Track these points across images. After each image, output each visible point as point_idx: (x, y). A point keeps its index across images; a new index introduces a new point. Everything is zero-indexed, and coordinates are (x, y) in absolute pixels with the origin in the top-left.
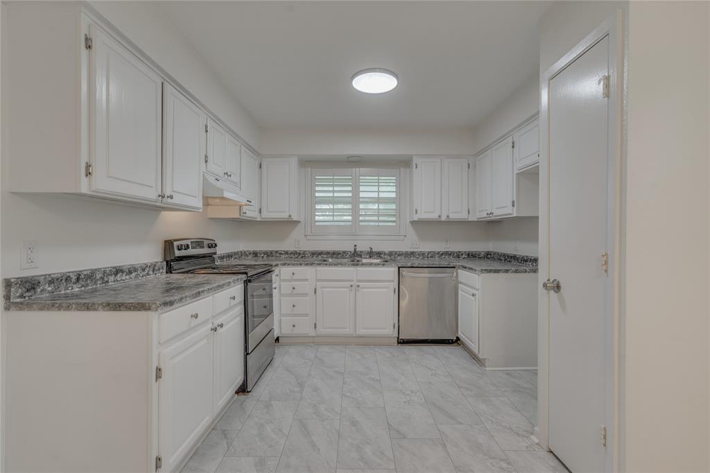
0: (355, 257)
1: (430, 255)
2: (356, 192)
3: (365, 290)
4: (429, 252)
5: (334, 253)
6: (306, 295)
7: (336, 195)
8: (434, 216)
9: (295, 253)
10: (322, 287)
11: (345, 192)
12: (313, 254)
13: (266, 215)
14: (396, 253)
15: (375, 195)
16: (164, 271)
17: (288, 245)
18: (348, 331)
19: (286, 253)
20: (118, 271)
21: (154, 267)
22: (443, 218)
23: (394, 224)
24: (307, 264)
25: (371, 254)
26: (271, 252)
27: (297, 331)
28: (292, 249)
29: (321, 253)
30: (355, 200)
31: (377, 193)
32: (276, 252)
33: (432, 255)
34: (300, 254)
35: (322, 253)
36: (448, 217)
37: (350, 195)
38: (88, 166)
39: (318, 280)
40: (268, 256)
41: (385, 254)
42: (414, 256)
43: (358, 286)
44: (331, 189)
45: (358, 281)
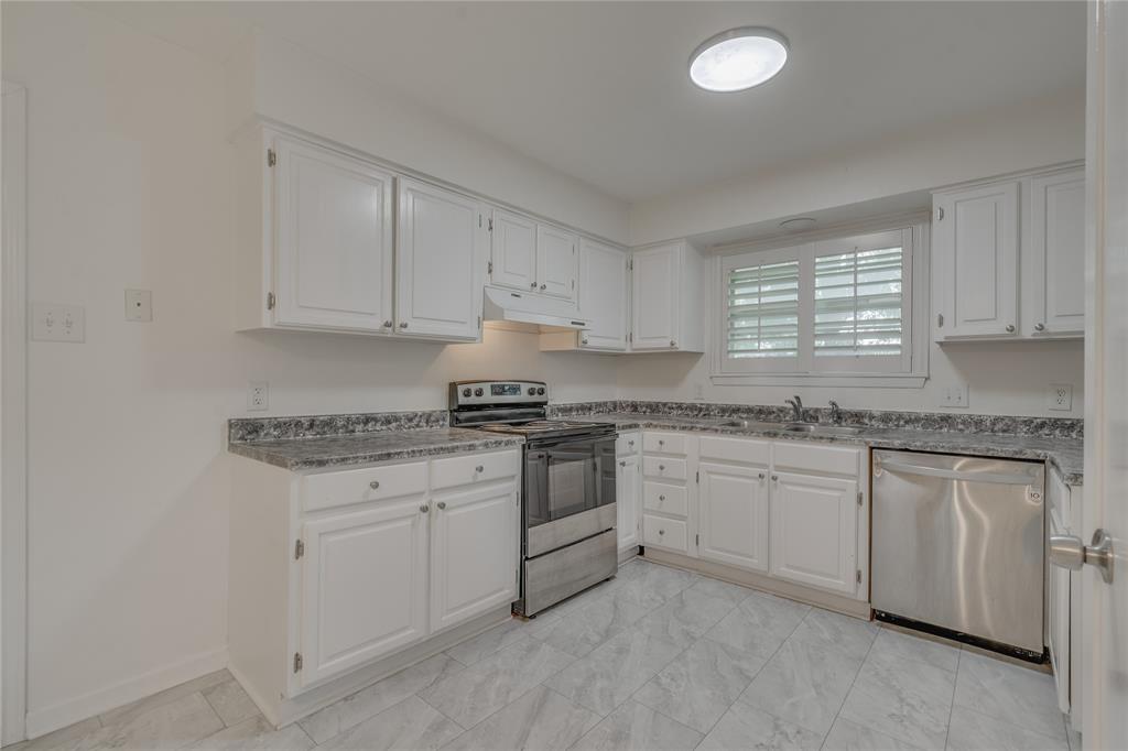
0: (796, 421)
1: (999, 426)
2: (807, 289)
3: (789, 487)
4: (997, 420)
5: (761, 411)
6: (682, 482)
7: (763, 300)
8: (996, 329)
9: (692, 407)
10: (709, 472)
11: (782, 293)
12: (724, 410)
13: (641, 344)
14: (900, 417)
15: (848, 293)
16: (447, 423)
17: (684, 394)
18: (756, 563)
19: (680, 407)
20: (368, 419)
21: (428, 418)
22: (1028, 332)
23: (899, 352)
24: (684, 428)
25: (838, 416)
26: (657, 404)
27: (667, 542)
28: (688, 400)
29: (737, 410)
30: (806, 307)
31: (852, 289)
32: (665, 405)
33: (1008, 425)
34: (701, 410)
35: (739, 410)
36: (1041, 328)
37: (795, 297)
38: (271, 296)
39: (702, 458)
40: (653, 411)
41: (872, 417)
42: (950, 426)
43: (775, 478)
44: (756, 289)
45: (778, 468)
